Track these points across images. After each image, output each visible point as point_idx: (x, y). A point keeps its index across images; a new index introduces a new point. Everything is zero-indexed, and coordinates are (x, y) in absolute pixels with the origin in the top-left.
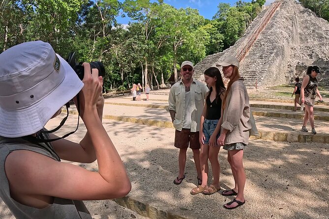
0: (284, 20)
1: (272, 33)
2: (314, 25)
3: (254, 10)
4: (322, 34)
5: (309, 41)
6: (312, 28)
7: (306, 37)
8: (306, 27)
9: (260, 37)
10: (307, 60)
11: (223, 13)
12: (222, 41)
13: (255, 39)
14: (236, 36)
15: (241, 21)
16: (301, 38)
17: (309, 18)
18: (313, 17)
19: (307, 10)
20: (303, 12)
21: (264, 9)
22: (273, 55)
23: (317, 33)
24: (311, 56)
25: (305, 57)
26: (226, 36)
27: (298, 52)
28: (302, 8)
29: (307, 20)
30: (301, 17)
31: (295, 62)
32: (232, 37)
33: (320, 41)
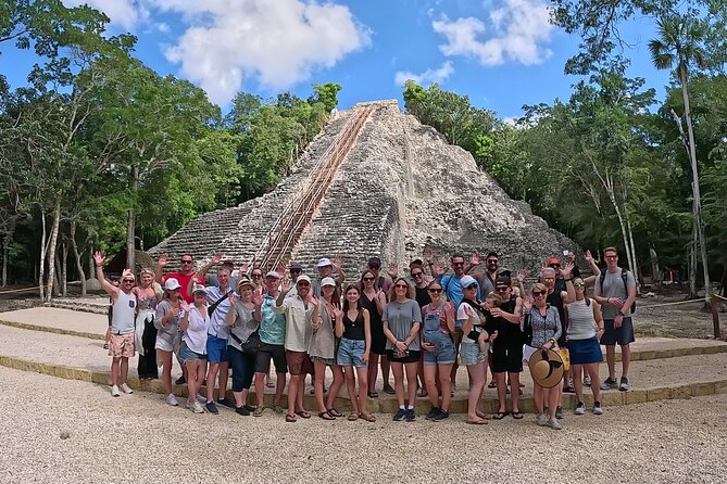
0: (386, 144)
1: (368, 168)
2: (445, 159)
3: (314, 116)
4: (462, 179)
5: (435, 192)
6: (440, 167)
7: (428, 184)
8: (428, 164)
9: (339, 176)
10: (446, 232)
11: (243, 116)
12: (238, 182)
13: (329, 181)
14: (271, 172)
15: (285, 139)
16: (418, 186)
17: (432, 145)
18: (440, 142)
19: (427, 129)
20: (421, 132)
21: (337, 117)
22: (384, 218)
23: (453, 177)
24: (453, 224)
25: (439, 227)
26: (249, 169)
27: (425, 216)
28: (417, 124)
29: (429, 149)
30: (416, 142)
31: (420, 237)
32: (262, 175)
33: (459, 193)
